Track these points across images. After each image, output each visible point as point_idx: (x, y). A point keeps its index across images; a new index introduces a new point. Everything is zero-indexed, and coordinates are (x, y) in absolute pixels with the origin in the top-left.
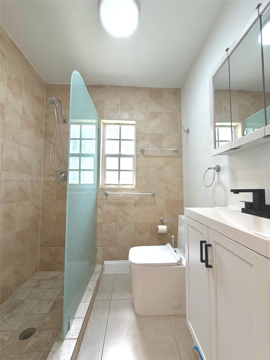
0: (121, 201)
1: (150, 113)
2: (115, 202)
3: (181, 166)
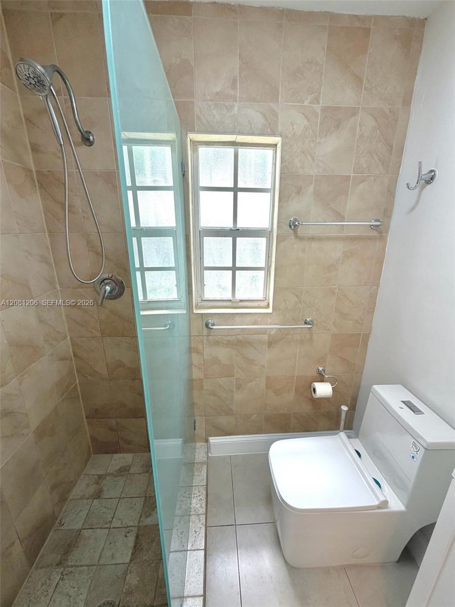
0: (241, 338)
1: (324, 109)
2: (229, 341)
3: (380, 261)
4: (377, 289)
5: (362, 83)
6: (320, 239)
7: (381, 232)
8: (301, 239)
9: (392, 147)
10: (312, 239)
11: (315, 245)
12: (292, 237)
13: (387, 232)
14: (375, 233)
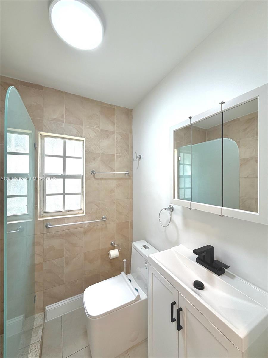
1: (101, 130)
3: (132, 188)
4: (132, 200)
5: (115, 124)
6: (105, 179)
7: (130, 176)
8: (97, 179)
9: (128, 146)
10: (102, 179)
11: (103, 181)
12: (93, 178)
13: (132, 176)
14: (127, 177)
